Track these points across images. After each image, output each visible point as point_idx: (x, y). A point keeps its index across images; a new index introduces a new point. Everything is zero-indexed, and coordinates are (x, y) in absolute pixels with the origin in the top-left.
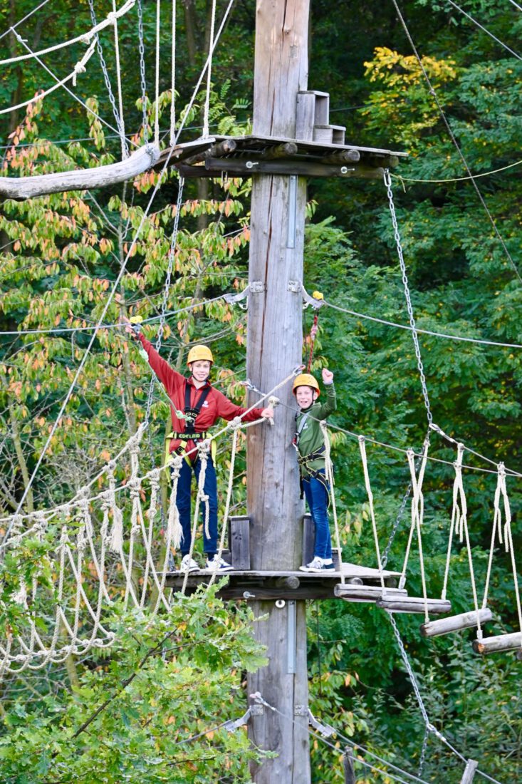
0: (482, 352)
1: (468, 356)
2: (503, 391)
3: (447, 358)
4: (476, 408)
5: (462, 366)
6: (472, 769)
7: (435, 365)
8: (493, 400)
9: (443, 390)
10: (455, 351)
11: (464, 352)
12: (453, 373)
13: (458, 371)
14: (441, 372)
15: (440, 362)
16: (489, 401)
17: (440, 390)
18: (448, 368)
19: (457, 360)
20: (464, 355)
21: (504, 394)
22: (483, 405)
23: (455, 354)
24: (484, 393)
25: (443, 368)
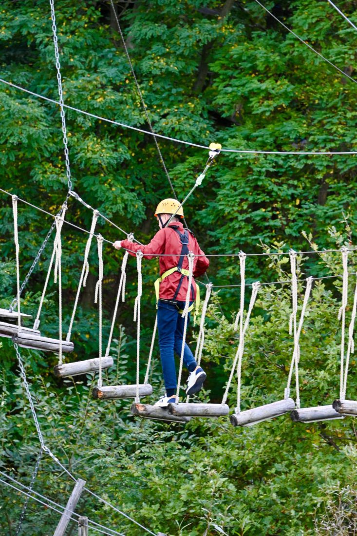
0: (47, 126)
1: (34, 130)
2: (59, 166)
3: (17, 130)
4: (37, 179)
5: (29, 137)
6: (81, 487)
7: (5, 134)
8: (51, 173)
9: (11, 159)
10: (23, 124)
11: (30, 126)
12: (20, 143)
13: (25, 141)
14: (11, 141)
15: (10, 132)
16: (48, 173)
17: (8, 158)
18: (16, 138)
19: (25, 132)
20: (31, 129)
21: (61, 168)
22: (43, 177)
23: (23, 127)
24: (43, 165)
25: (12, 138)
